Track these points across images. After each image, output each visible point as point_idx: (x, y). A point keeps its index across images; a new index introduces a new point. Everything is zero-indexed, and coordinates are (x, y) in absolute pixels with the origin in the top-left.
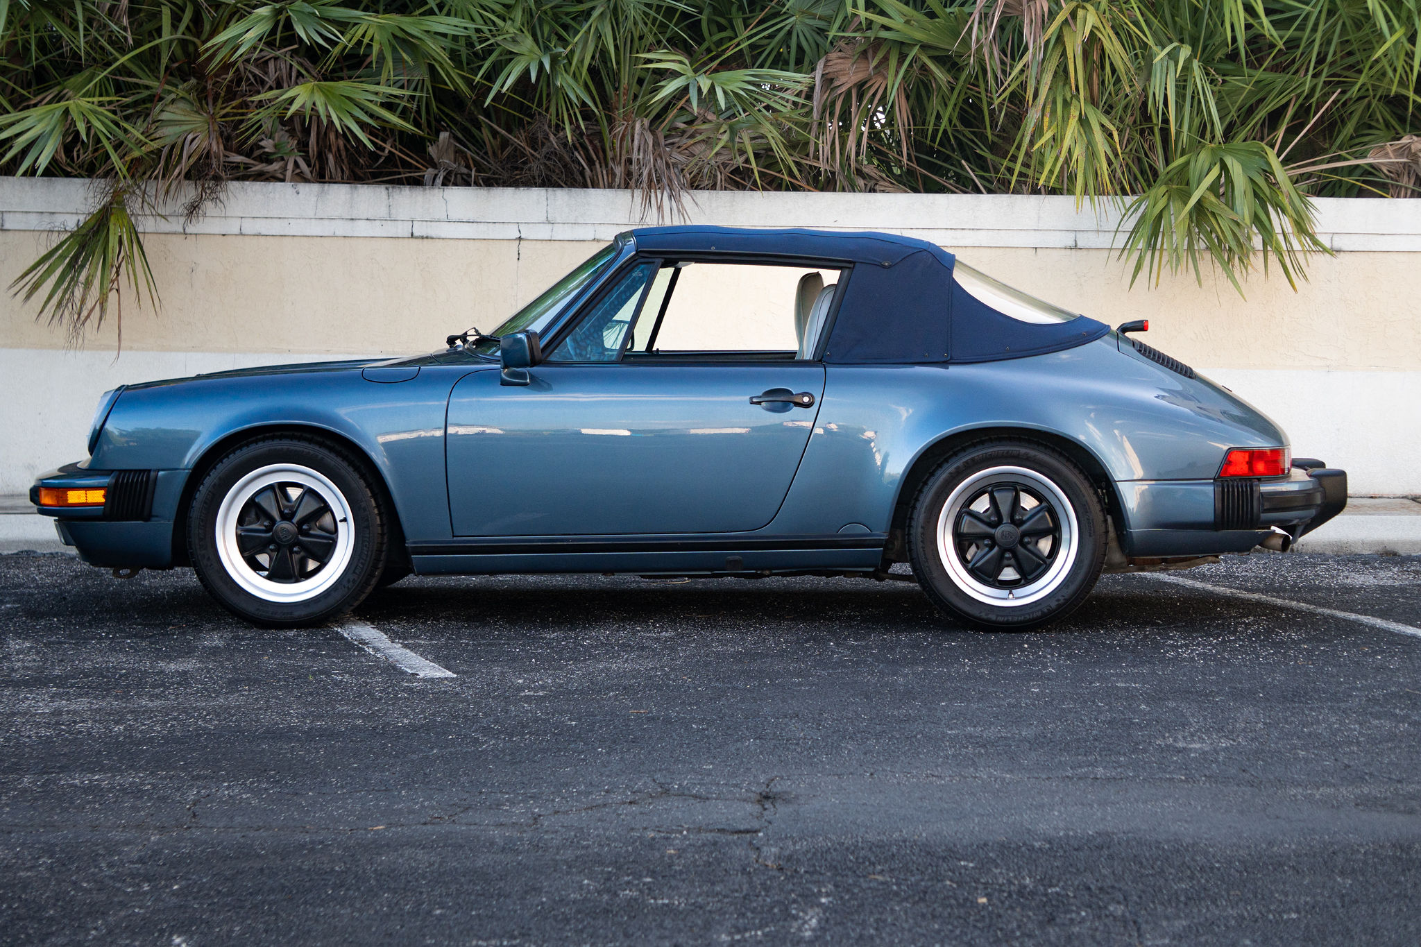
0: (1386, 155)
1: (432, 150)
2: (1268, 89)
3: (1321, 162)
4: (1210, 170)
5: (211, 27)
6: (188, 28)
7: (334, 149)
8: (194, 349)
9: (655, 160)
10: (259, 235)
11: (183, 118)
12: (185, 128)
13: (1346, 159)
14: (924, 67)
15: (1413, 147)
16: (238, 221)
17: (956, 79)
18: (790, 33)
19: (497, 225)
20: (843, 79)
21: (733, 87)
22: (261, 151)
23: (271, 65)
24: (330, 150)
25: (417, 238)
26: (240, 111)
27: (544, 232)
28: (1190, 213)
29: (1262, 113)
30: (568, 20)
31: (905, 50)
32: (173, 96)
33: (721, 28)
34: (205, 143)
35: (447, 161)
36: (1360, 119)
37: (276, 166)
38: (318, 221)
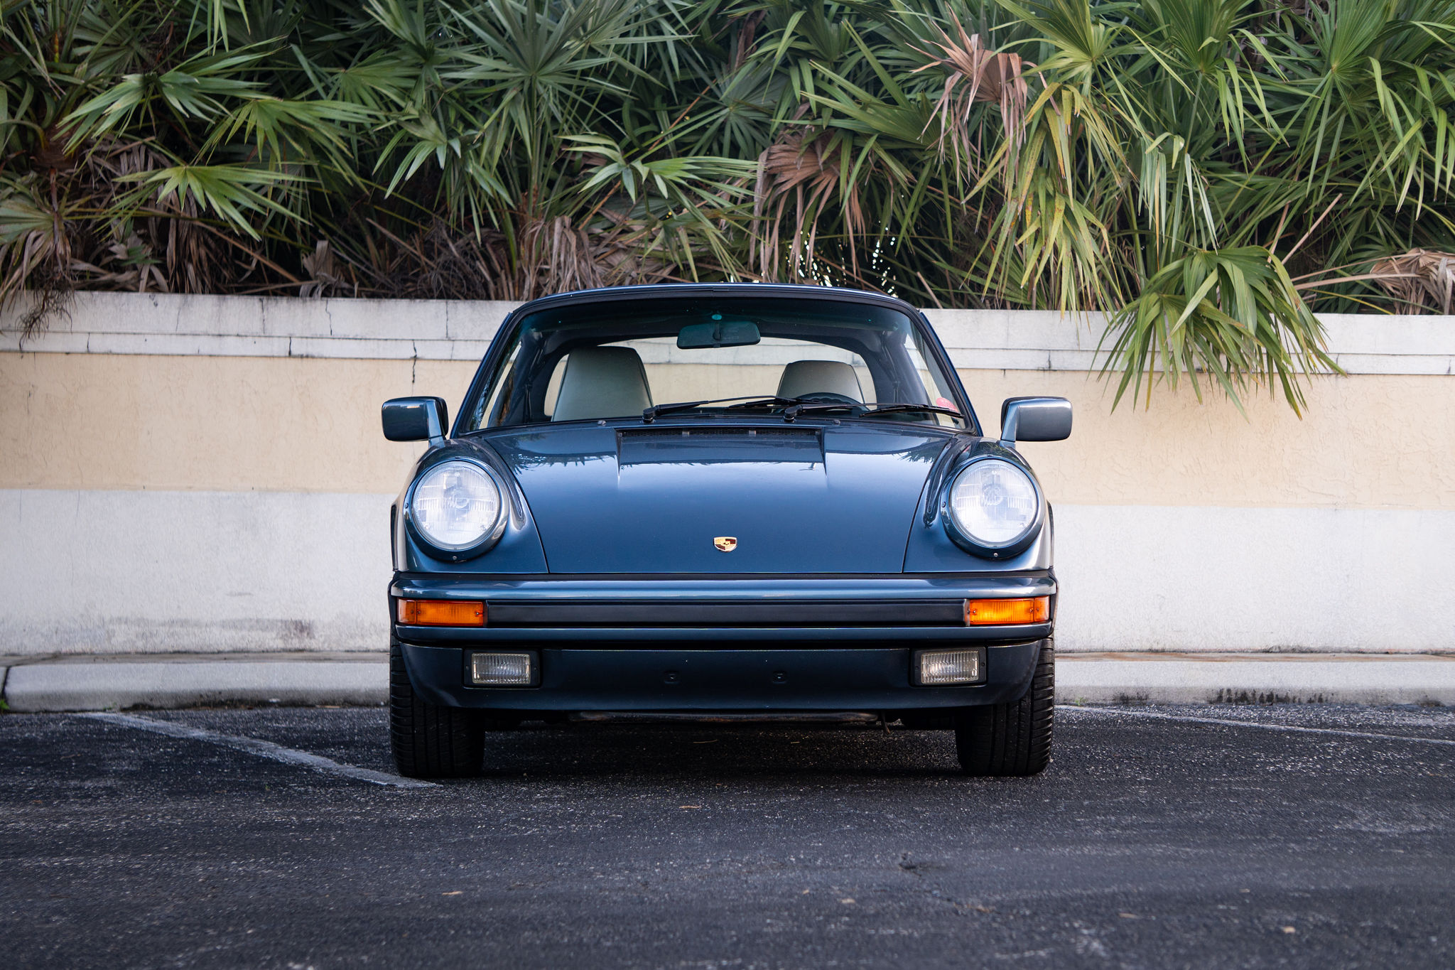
0: (1391, 270)
1: (307, 262)
2: (1260, 194)
3: (1316, 279)
4: (1206, 277)
5: (56, 111)
6: (26, 113)
7: (195, 258)
8: (30, 485)
9: (579, 262)
10: (109, 353)
11: (23, 215)
12: (25, 226)
13: (1341, 276)
14: (880, 164)
15: (1421, 261)
16: (85, 337)
17: (916, 175)
18: (721, 129)
19: (389, 342)
20: (787, 176)
21: (672, 176)
22: (111, 258)
23: (124, 159)
24: (190, 260)
25: (295, 357)
26: (88, 210)
27: (443, 350)
28: (1187, 323)
29: (1254, 221)
30: (475, 103)
31: (858, 142)
32: (10, 190)
33: (643, 122)
34: (51, 244)
35: (326, 274)
36: (1358, 231)
37: (127, 276)
38: (179, 337)
